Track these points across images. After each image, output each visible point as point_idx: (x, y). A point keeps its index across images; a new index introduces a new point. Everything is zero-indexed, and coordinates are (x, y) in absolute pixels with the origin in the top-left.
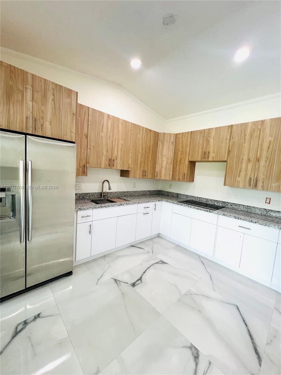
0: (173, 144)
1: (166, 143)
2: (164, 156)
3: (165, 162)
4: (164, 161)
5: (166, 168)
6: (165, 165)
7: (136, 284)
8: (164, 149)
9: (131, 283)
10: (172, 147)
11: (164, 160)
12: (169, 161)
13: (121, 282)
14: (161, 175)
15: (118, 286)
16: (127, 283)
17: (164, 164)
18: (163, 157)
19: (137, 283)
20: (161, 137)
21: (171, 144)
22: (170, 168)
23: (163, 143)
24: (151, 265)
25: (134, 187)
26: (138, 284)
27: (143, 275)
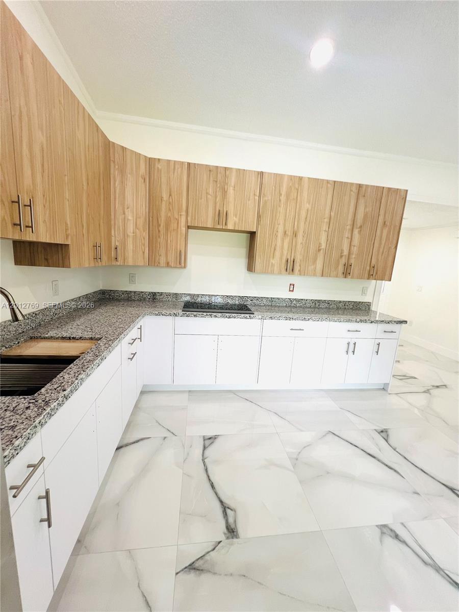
0: (144, 181)
1: (129, 175)
2: (128, 208)
3: (132, 222)
4: (128, 219)
5: (135, 238)
6: (132, 231)
7: (233, 526)
8: (126, 190)
9: (225, 534)
10: (143, 189)
11: (130, 218)
12: (141, 222)
13: (207, 557)
14: (126, 254)
15: (215, 574)
16: (220, 542)
17: (131, 228)
18: (126, 210)
19: (231, 520)
20: (117, 156)
21: (141, 180)
22: (144, 238)
23: (122, 172)
24: (203, 460)
25: (56, 292)
26: (235, 521)
27: (216, 494)
